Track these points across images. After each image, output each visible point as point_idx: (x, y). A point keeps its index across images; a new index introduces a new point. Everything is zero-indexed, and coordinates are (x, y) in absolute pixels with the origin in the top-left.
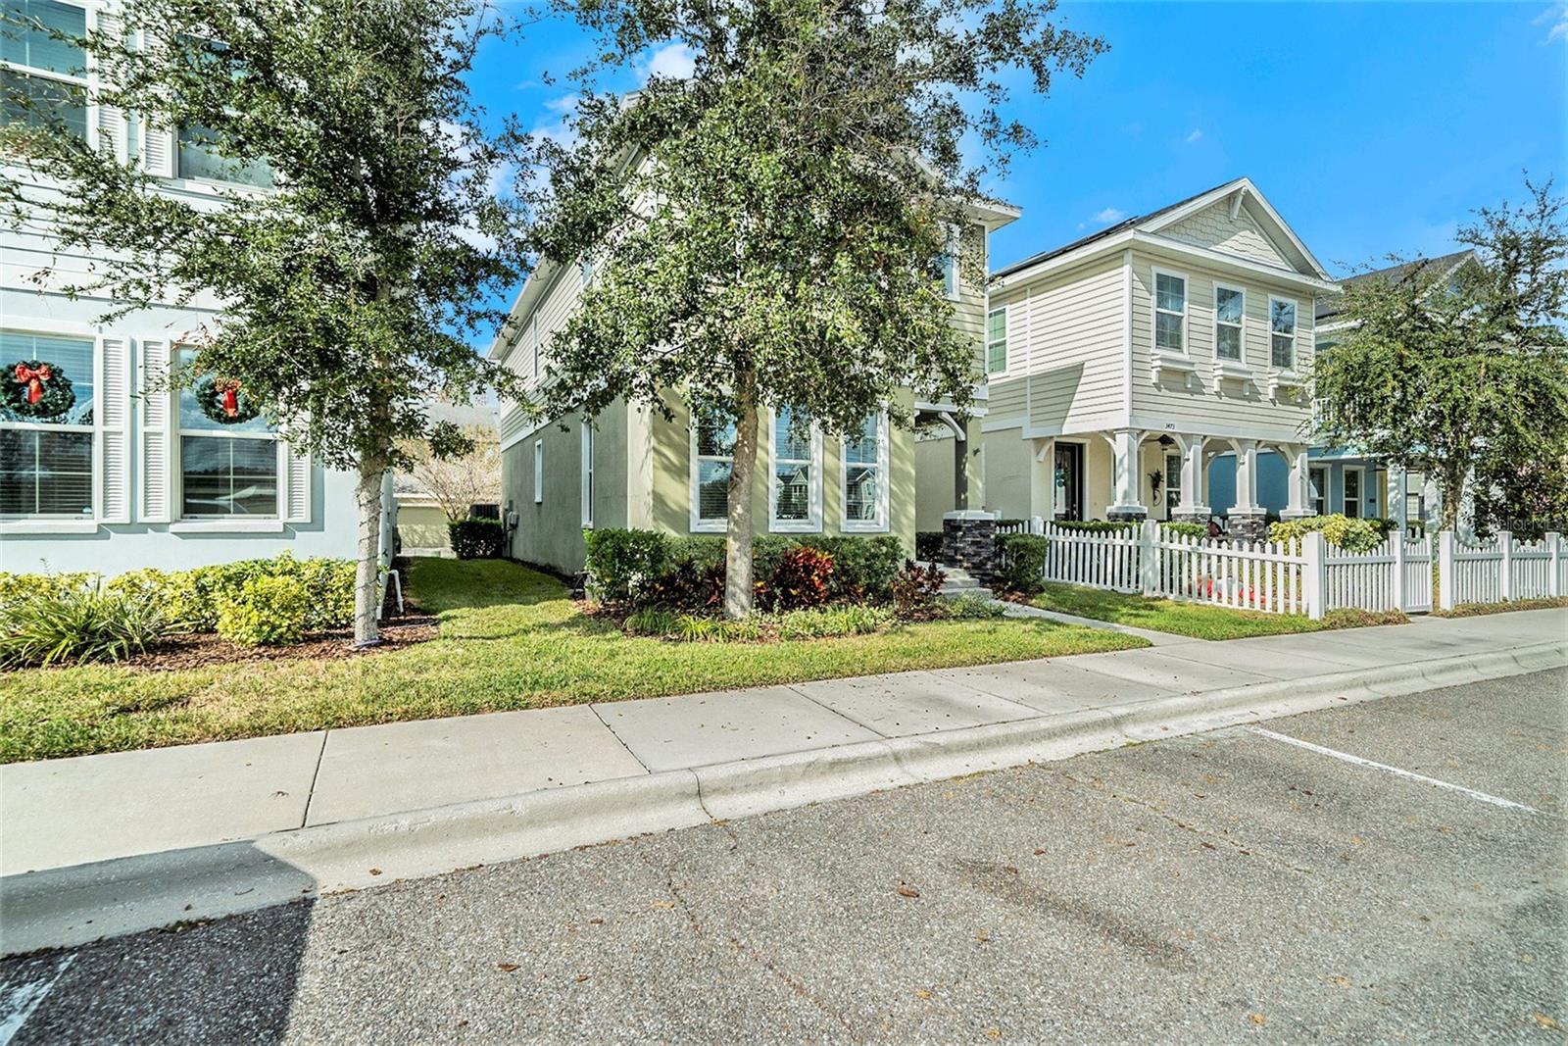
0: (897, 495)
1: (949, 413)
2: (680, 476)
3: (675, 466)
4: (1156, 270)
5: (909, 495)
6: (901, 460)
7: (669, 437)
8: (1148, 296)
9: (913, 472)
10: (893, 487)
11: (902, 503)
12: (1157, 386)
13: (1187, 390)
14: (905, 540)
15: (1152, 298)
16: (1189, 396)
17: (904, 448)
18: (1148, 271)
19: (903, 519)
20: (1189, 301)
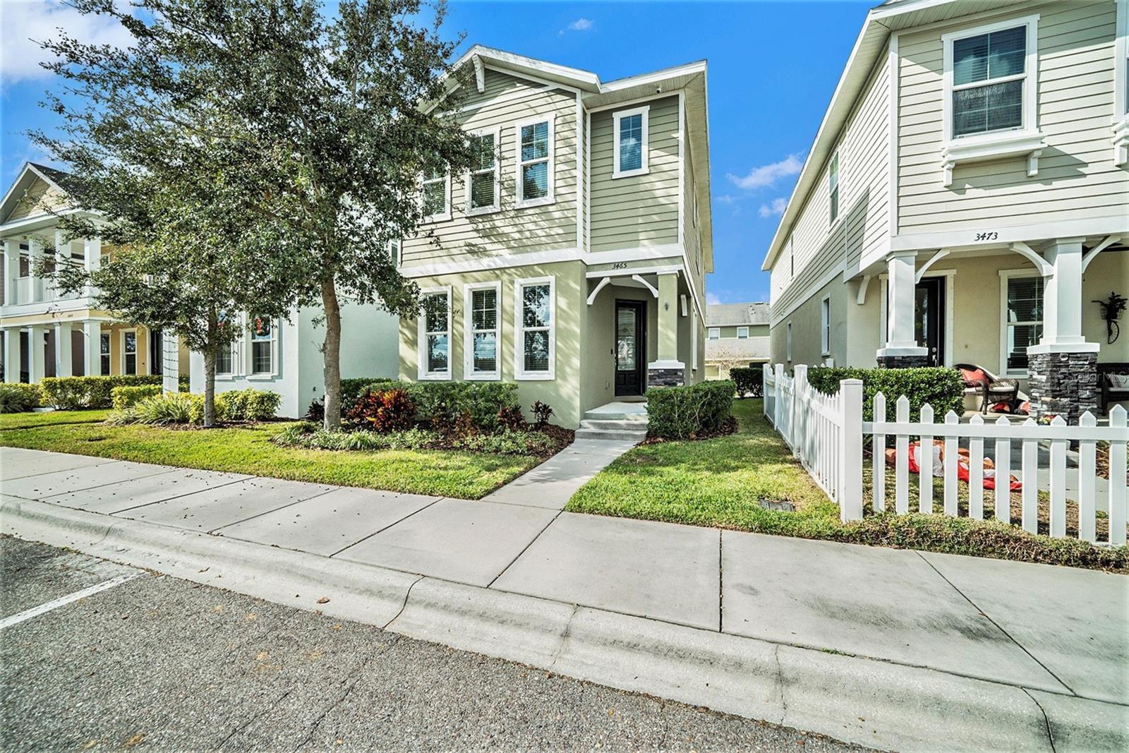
0: (562, 349)
1: (640, 275)
2: (412, 345)
3: (407, 337)
4: (949, 39)
5: (574, 349)
6: (565, 320)
8: (935, 76)
9: (578, 331)
10: (558, 343)
11: (567, 357)
12: (954, 188)
13: (1031, 179)
14: (570, 386)
15: (944, 76)
16: (1039, 186)
17: (570, 312)
18: (937, 45)
19: (568, 370)
20: (1040, 51)
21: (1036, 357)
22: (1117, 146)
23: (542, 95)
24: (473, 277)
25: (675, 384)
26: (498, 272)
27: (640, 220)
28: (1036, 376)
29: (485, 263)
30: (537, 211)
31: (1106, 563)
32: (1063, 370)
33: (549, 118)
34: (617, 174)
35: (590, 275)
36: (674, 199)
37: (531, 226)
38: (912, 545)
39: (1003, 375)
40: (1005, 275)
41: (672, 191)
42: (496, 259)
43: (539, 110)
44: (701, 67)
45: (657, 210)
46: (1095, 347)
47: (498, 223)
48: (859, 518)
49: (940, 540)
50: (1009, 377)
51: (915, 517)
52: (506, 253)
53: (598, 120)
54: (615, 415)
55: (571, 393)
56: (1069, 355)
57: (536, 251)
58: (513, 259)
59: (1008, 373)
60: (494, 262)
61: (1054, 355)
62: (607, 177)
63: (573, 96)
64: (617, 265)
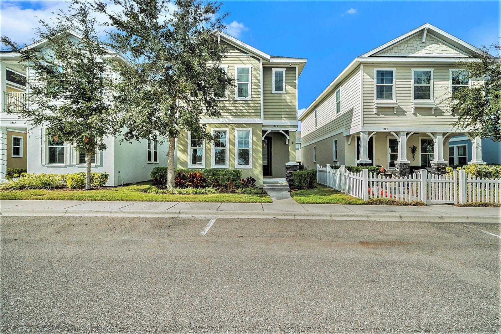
0: (254, 157)
1: (282, 130)
2: (184, 152)
3: (182, 149)
4: (376, 69)
5: (260, 157)
6: (256, 146)
7: (181, 142)
8: (372, 80)
9: (261, 150)
10: (254, 155)
11: (257, 159)
12: (377, 114)
13: (395, 114)
14: (258, 171)
15: (374, 80)
16: (396, 116)
17: (258, 142)
18: (372, 71)
19: (257, 164)
20: (396, 79)
21: (397, 164)
22: (413, 108)
23: (245, 57)
24: (215, 126)
25: (297, 171)
26: (226, 125)
27: (283, 110)
28: (397, 170)
29: (221, 120)
30: (244, 102)
31: (409, 204)
32: (403, 168)
33: (249, 66)
34: (274, 92)
35: (263, 129)
36: (295, 104)
37: (241, 108)
38: (378, 204)
39: (388, 169)
40: (388, 138)
41: (294, 101)
42: (226, 119)
43: (244, 62)
44: (305, 61)
45: (288, 107)
46: (409, 162)
47: (227, 105)
48: (368, 200)
49: (383, 203)
50: (390, 170)
51: (378, 199)
52: (230, 117)
53: (267, 70)
54: (275, 182)
55: (258, 173)
56: (404, 164)
57: (244, 118)
58: (233, 120)
59: (390, 169)
60: (225, 120)
61: (401, 164)
62: (270, 92)
63: (259, 60)
64: (274, 126)
